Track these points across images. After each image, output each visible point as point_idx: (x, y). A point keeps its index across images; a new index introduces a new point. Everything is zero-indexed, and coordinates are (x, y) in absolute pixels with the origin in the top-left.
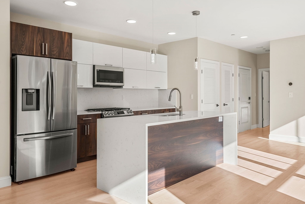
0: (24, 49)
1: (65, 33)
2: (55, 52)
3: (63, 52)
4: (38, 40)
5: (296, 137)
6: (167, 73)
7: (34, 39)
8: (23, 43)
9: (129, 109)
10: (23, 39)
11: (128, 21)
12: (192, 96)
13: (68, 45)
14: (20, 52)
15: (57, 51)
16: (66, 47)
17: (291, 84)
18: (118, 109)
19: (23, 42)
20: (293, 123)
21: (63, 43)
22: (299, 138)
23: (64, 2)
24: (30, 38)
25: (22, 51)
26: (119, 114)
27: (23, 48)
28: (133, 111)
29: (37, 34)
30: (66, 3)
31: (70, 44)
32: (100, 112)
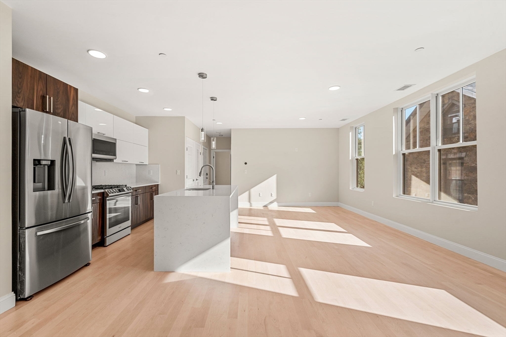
0: (20, 100)
1: (71, 86)
2: (60, 111)
3: (69, 111)
4: (39, 89)
5: (249, 203)
6: (147, 148)
7: (34, 86)
8: (20, 91)
9: (126, 185)
10: (20, 85)
11: (140, 90)
12: (179, 171)
13: (73, 104)
14: (16, 103)
15: (62, 109)
16: (72, 106)
17: (246, 163)
18: (117, 186)
19: (20, 89)
20: (247, 193)
21: (68, 100)
22: (251, 203)
23: (88, 51)
24: (29, 85)
25: (18, 102)
26: (120, 191)
27: (19, 98)
28: (132, 187)
29: (39, 81)
30: (92, 53)
31: (75, 103)
32: (102, 191)
